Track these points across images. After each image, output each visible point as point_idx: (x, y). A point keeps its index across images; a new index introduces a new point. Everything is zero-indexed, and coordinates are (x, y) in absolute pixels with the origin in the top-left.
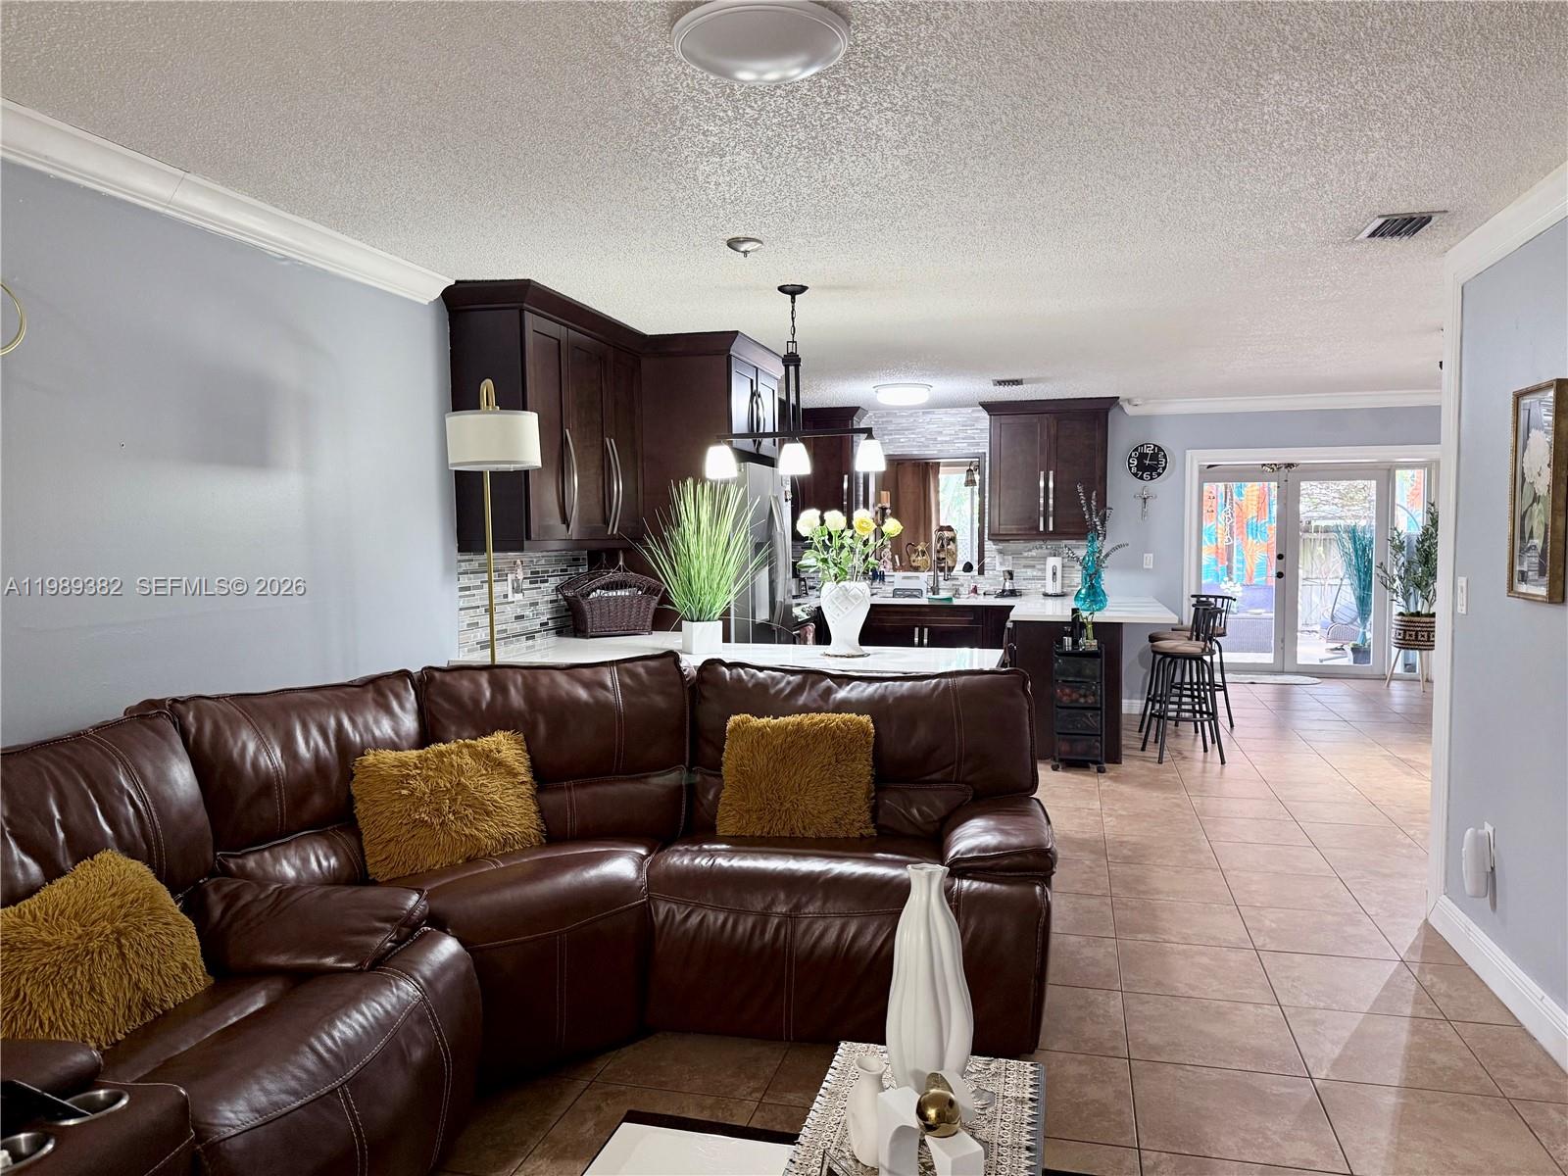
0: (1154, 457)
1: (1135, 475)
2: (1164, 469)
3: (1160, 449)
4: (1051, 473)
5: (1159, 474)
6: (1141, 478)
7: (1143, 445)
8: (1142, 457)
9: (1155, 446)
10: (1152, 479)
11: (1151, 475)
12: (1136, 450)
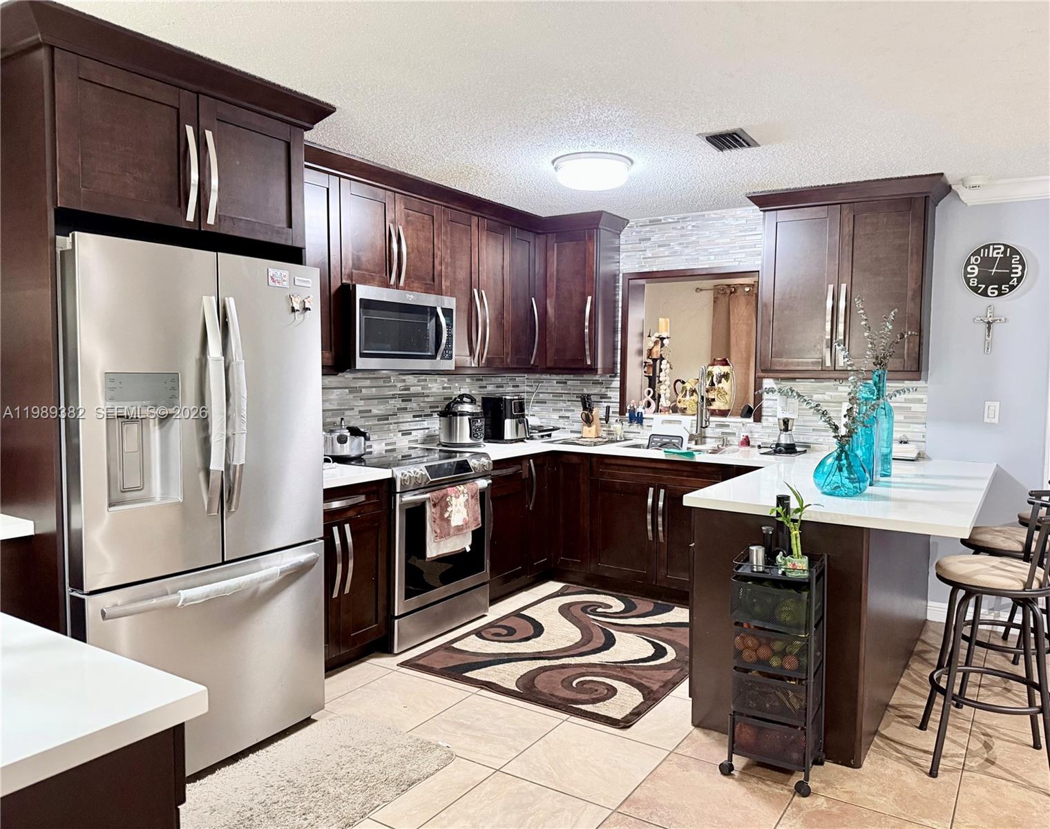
0: (1006, 262)
1: (975, 289)
2: (1020, 279)
3: (1015, 251)
4: (844, 286)
5: (1012, 288)
6: (984, 294)
7: (987, 247)
8: (987, 262)
9: (1006, 246)
10: (1000, 294)
11: (999, 289)
12: (977, 253)
